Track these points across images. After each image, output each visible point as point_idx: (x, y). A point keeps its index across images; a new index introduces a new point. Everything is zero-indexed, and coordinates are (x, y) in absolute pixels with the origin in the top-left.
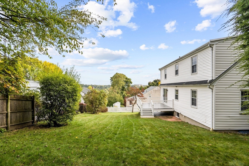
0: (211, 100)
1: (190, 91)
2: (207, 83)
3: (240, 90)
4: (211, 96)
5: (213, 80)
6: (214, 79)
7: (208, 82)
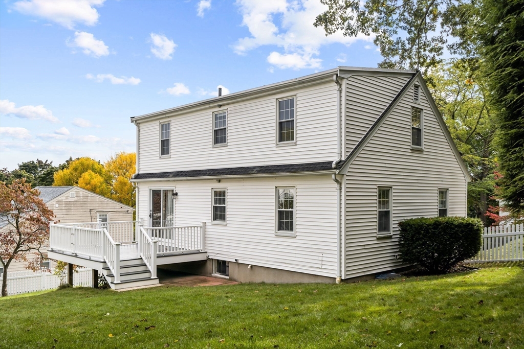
0: (337, 209)
1: (274, 190)
2: (331, 168)
3: (378, 187)
4: (337, 201)
5: (341, 161)
6: (343, 159)
7: (333, 166)
